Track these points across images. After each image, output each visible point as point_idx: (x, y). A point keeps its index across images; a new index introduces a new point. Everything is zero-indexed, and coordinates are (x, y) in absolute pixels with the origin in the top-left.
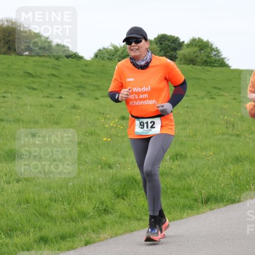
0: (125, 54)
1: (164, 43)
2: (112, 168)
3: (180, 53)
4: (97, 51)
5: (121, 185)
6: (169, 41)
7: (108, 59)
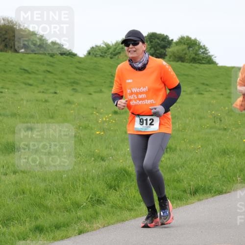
0: (117, 51)
1: (153, 41)
2: (105, 161)
3: (169, 50)
4: (90, 49)
5: (113, 176)
6: (158, 39)
7: (101, 56)
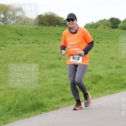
0: (97, 25)
1: (113, 21)
2: (91, 72)
4: (85, 25)
6: (115, 20)
7: (90, 28)
